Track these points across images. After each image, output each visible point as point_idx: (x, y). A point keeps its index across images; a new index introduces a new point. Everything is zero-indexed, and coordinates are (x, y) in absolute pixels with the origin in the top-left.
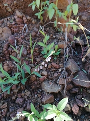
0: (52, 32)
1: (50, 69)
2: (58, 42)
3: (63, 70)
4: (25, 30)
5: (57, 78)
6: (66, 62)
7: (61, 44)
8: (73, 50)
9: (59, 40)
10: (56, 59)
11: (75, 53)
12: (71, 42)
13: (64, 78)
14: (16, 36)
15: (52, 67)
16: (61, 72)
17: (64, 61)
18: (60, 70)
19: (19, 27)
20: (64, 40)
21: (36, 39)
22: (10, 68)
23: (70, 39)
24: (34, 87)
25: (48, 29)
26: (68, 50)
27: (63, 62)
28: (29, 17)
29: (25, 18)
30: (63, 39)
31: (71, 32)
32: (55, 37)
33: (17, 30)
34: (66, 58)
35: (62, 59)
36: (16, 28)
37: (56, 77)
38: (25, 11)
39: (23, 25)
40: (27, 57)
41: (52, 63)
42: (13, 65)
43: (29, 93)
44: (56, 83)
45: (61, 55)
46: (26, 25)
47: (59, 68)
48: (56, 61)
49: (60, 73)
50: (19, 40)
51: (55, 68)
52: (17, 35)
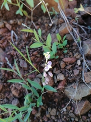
0: (45, 21)
1: (65, 68)
2: (58, 28)
3: (82, 61)
4: (14, 38)
5: (80, 75)
6: (80, 48)
7: (62, 29)
8: (81, 27)
9: (57, 25)
10: (65, 51)
11: (87, 30)
12: (74, 18)
13: (88, 71)
14: (7, 52)
15: (66, 65)
16: (81, 65)
17: (78, 49)
18: (79, 63)
19: (6, 39)
20: (64, 22)
21: (30, 41)
22: (19, 92)
23: (71, 16)
24: (56, 100)
25: (40, 20)
26: (76, 31)
27: (78, 51)
28: (11, 22)
29: (7, 26)
30: (62, 21)
31: (69, 7)
32: (51, 25)
33: (5, 43)
34: (79, 43)
35: (74, 48)
36: (4, 41)
37: (78, 75)
38: (6, 17)
39: (9, 34)
40: (29, 69)
41: (64, 60)
42: (20, 86)
43: (54, 110)
44: (81, 82)
45: (70, 42)
46: (12, 32)
47: (76, 61)
48: (68, 53)
49: (80, 68)
50: (12, 54)
51: (70, 64)
52: (8, 48)
